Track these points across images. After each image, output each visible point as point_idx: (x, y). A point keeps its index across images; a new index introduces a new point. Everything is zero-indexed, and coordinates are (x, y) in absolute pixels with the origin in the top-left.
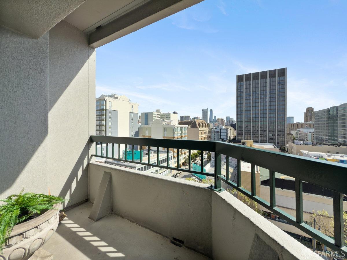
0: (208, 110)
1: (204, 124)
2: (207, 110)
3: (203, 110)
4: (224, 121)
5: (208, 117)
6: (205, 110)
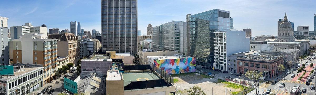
0: (76, 22)
3: (71, 23)
4: (91, 34)
5: (76, 30)
6: (74, 23)
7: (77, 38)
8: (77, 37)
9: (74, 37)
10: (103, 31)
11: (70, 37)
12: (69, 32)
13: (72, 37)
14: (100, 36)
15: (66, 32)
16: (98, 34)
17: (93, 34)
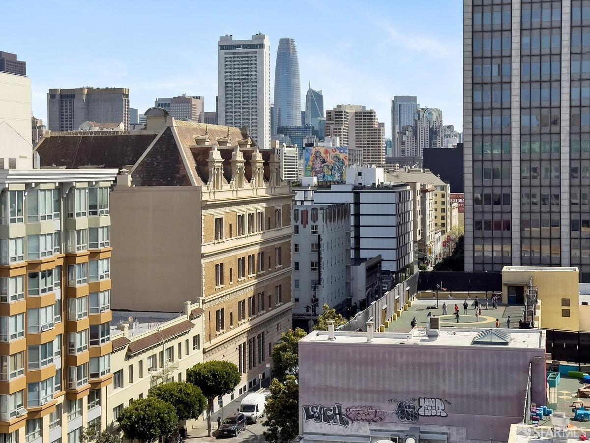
0: (266, 42)
1: (239, 157)
2: (257, 44)
3: (226, 46)
4: (378, 131)
5: (259, 96)
6: (244, 46)
7: (266, 164)
8: (266, 155)
9: (248, 156)
10: (473, 110)
11: (216, 155)
12: (211, 119)
13: (227, 154)
14: (452, 143)
15: (186, 116)
16: (434, 133)
17: (397, 127)
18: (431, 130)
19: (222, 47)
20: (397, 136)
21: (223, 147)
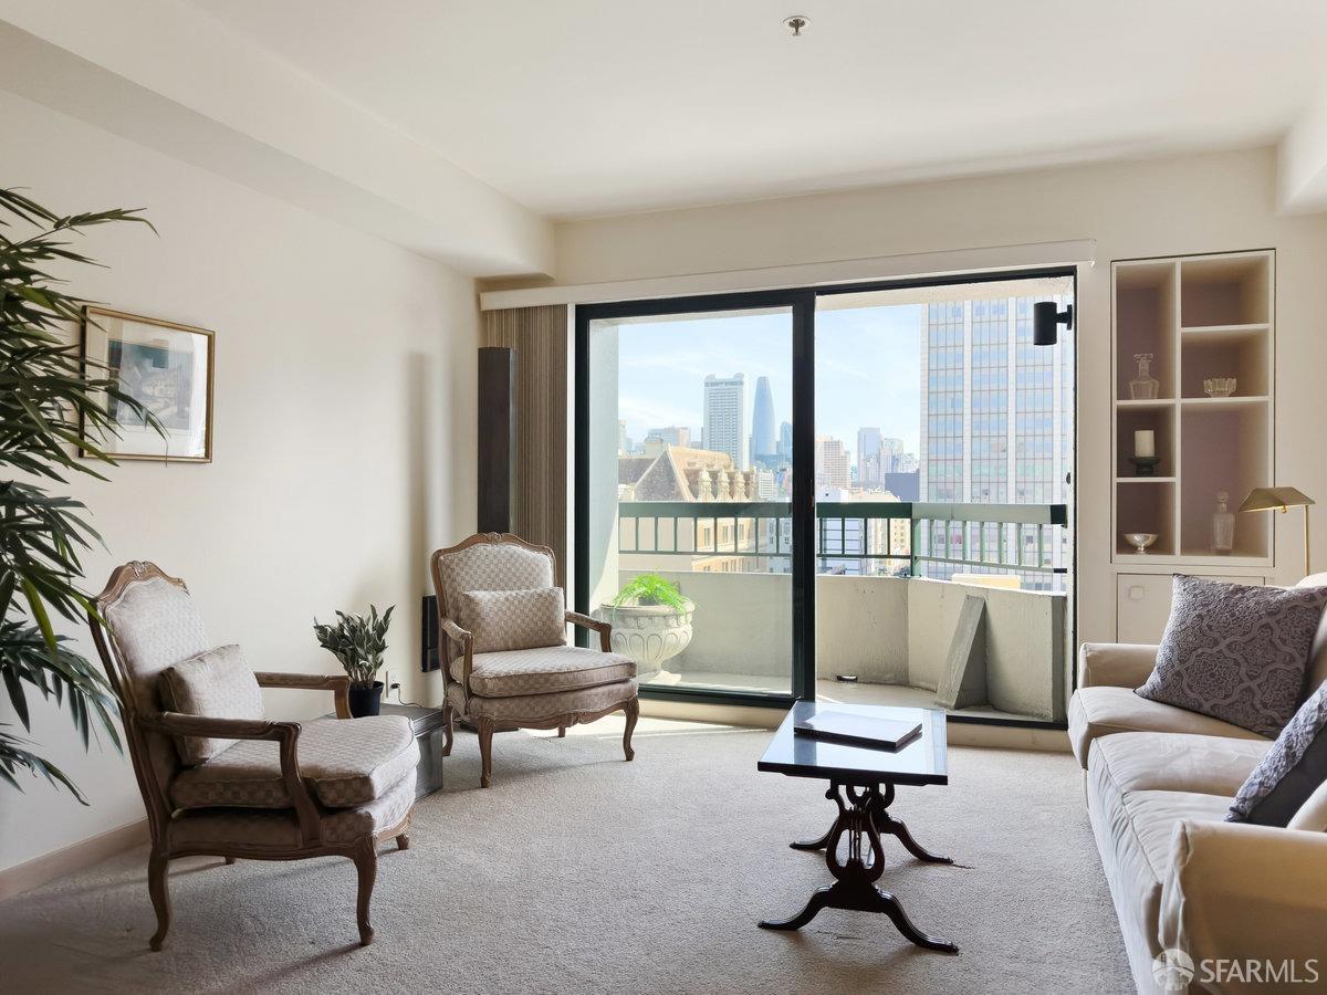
0: (746, 380)
1: (724, 477)
2: (737, 383)
3: (711, 383)
4: (844, 460)
5: (739, 428)
6: (726, 383)
7: (747, 484)
8: (747, 477)
9: (731, 477)
10: (930, 438)
11: (705, 476)
12: (701, 446)
13: (714, 475)
14: (911, 470)
15: (676, 443)
17: (862, 455)
18: (893, 457)
19: (707, 385)
20: (862, 463)
21: (711, 469)
